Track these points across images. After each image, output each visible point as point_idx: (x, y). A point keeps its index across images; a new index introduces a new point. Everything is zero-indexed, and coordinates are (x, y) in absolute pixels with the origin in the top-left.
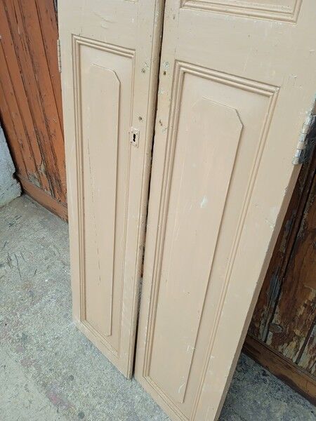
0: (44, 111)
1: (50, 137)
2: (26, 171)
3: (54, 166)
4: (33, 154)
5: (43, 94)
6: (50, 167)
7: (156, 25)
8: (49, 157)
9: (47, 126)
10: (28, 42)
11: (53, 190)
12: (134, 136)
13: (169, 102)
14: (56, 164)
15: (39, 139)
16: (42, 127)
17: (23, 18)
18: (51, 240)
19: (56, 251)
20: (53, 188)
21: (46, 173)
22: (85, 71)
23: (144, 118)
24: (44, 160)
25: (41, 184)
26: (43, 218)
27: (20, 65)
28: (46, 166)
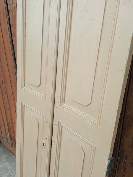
0: (11, 114)
1: (12, 124)
2: (2, 134)
3: (13, 135)
4: (5, 129)
5: (11, 109)
6: (11, 135)
7: (51, 109)
8: (12, 131)
9: (12, 120)
10: (7, 91)
11: (12, 144)
12: (44, 144)
13: (57, 135)
14: (14, 134)
15: (8, 124)
16: (9, 120)
17: (5, 83)
18: (10, 167)
19: (11, 173)
20: (12, 143)
21: (10, 137)
22: (26, 115)
23: (47, 138)
24: (9, 132)
25: (7, 140)
26: (7, 155)
27: (3, 97)
28: (10, 134)
